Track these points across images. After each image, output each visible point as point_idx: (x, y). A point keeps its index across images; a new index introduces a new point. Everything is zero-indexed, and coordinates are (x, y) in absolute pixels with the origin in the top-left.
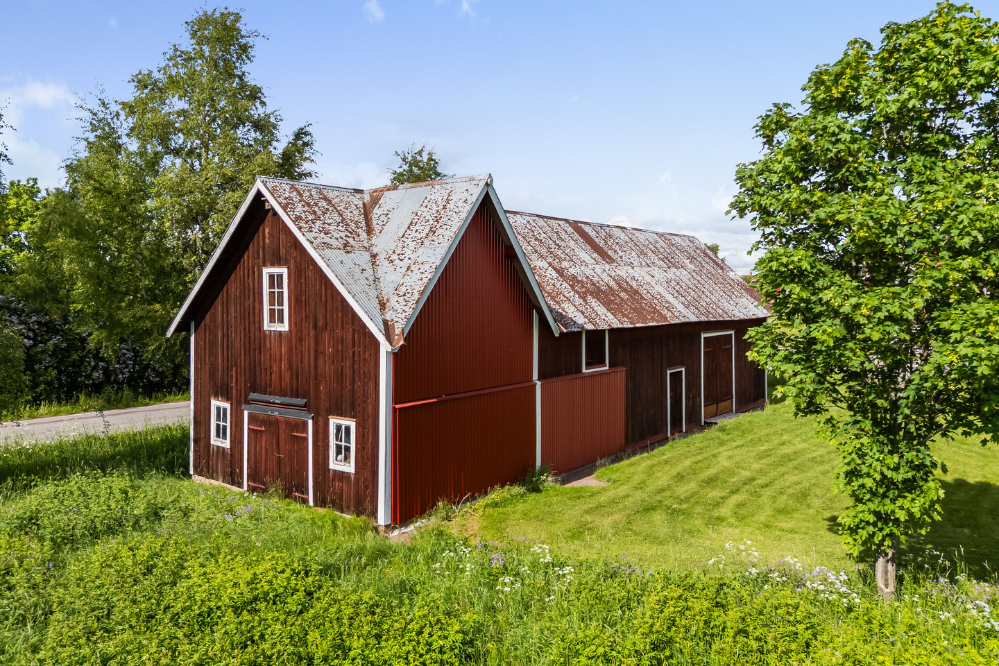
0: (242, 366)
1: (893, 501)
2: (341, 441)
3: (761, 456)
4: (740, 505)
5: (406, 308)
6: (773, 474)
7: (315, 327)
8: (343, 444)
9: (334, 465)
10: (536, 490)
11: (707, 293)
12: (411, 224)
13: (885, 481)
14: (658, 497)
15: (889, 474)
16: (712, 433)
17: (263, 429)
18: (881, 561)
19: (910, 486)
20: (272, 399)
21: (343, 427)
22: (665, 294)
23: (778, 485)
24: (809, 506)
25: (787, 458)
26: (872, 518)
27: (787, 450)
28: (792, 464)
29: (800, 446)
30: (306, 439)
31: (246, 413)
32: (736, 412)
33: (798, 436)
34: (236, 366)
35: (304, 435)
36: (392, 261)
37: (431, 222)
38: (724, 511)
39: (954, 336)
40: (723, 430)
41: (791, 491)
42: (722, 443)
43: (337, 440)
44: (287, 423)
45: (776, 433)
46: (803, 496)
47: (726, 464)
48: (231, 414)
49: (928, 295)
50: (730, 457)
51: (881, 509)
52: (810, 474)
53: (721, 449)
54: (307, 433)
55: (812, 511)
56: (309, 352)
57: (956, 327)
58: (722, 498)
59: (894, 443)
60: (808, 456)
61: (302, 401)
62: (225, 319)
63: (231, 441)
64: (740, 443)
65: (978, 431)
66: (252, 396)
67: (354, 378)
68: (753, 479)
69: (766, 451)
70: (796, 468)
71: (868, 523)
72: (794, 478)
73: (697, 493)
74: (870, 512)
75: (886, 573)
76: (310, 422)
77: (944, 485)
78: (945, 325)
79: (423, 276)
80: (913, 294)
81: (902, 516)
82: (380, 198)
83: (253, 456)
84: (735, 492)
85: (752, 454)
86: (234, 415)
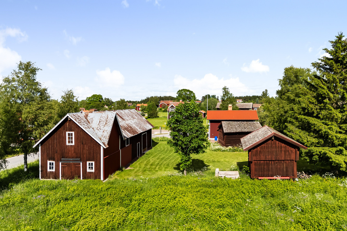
0: (59, 153)
1: (187, 162)
2: (90, 166)
3: (158, 159)
4: (159, 168)
5: (106, 140)
6: (161, 162)
7: (82, 144)
8: (91, 166)
9: (88, 170)
10: (122, 171)
11: (141, 124)
12: (100, 121)
13: (186, 160)
14: (145, 169)
15: (186, 159)
16: (145, 155)
17: (66, 166)
18: (185, 171)
19: (188, 160)
20: (69, 159)
21: (91, 163)
22: (135, 126)
23: (163, 164)
24: (170, 166)
25: (162, 159)
26: (184, 165)
27: (161, 157)
28: (164, 160)
29: (164, 156)
30: (80, 167)
31: (60, 163)
32: (148, 150)
33: (162, 154)
34: (57, 153)
35: (79, 166)
36: (98, 130)
37: (105, 121)
38: (157, 169)
39: (193, 143)
40: (147, 154)
41: (166, 164)
42: (149, 157)
43: (89, 166)
44: (74, 164)
45: (158, 154)
46: (168, 165)
47: (152, 161)
48: (55, 164)
49: (191, 138)
50: (152, 160)
51: (185, 164)
52: (168, 161)
53: (150, 158)
54: (80, 165)
55: (170, 167)
56: (81, 149)
57: (194, 142)
58: (155, 167)
59: (186, 155)
60: (166, 158)
61: (79, 159)
62: (52, 143)
63: (55, 170)
64: (152, 157)
65: (196, 153)
66: (62, 159)
67: (94, 153)
68: (158, 164)
69: (158, 158)
70: (165, 160)
71: (184, 166)
72: (165, 162)
73: (150, 167)
74: (184, 164)
75: (185, 172)
76: (81, 163)
77: (192, 160)
78: (193, 142)
79: (108, 133)
80: (189, 138)
81: (188, 164)
82: (88, 115)
83: (63, 172)
84: (157, 166)
85: (156, 159)
86: (56, 164)
